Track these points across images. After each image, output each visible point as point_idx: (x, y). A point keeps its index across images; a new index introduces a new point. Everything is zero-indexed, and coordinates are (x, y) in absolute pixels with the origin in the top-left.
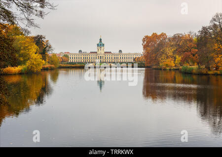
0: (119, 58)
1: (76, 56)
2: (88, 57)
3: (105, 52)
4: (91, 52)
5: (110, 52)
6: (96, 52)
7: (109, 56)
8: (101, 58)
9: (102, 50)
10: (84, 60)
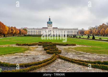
1: (31, 30)
3: (53, 28)
4: (43, 28)
5: (57, 28)
9: (51, 26)
10: (38, 34)
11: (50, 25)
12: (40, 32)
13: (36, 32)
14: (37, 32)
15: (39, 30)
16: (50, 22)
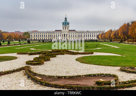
0: (83, 36)
1: (39, 34)
2: (53, 34)
3: (69, 31)
4: (56, 31)
5: (75, 31)
6: (61, 31)
7: (73, 34)
8: (65, 36)
9: (67, 28)
10: (49, 38)
11: (65, 26)
12: (51, 36)
13: (46, 36)
14: (48, 36)
15: (50, 34)
16: (65, 23)
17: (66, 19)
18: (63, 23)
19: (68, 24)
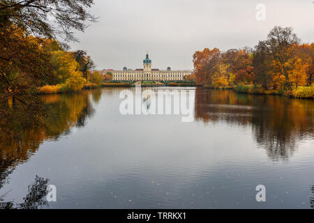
0: (168, 76)
2: (134, 74)
3: (152, 70)
4: (137, 70)
5: (158, 70)
6: (143, 70)
7: (156, 74)
8: (147, 76)
10: (129, 79)
11: (147, 65)
16: (147, 61)
17: (147, 56)
18: (144, 61)
19: (150, 61)
